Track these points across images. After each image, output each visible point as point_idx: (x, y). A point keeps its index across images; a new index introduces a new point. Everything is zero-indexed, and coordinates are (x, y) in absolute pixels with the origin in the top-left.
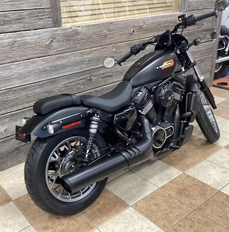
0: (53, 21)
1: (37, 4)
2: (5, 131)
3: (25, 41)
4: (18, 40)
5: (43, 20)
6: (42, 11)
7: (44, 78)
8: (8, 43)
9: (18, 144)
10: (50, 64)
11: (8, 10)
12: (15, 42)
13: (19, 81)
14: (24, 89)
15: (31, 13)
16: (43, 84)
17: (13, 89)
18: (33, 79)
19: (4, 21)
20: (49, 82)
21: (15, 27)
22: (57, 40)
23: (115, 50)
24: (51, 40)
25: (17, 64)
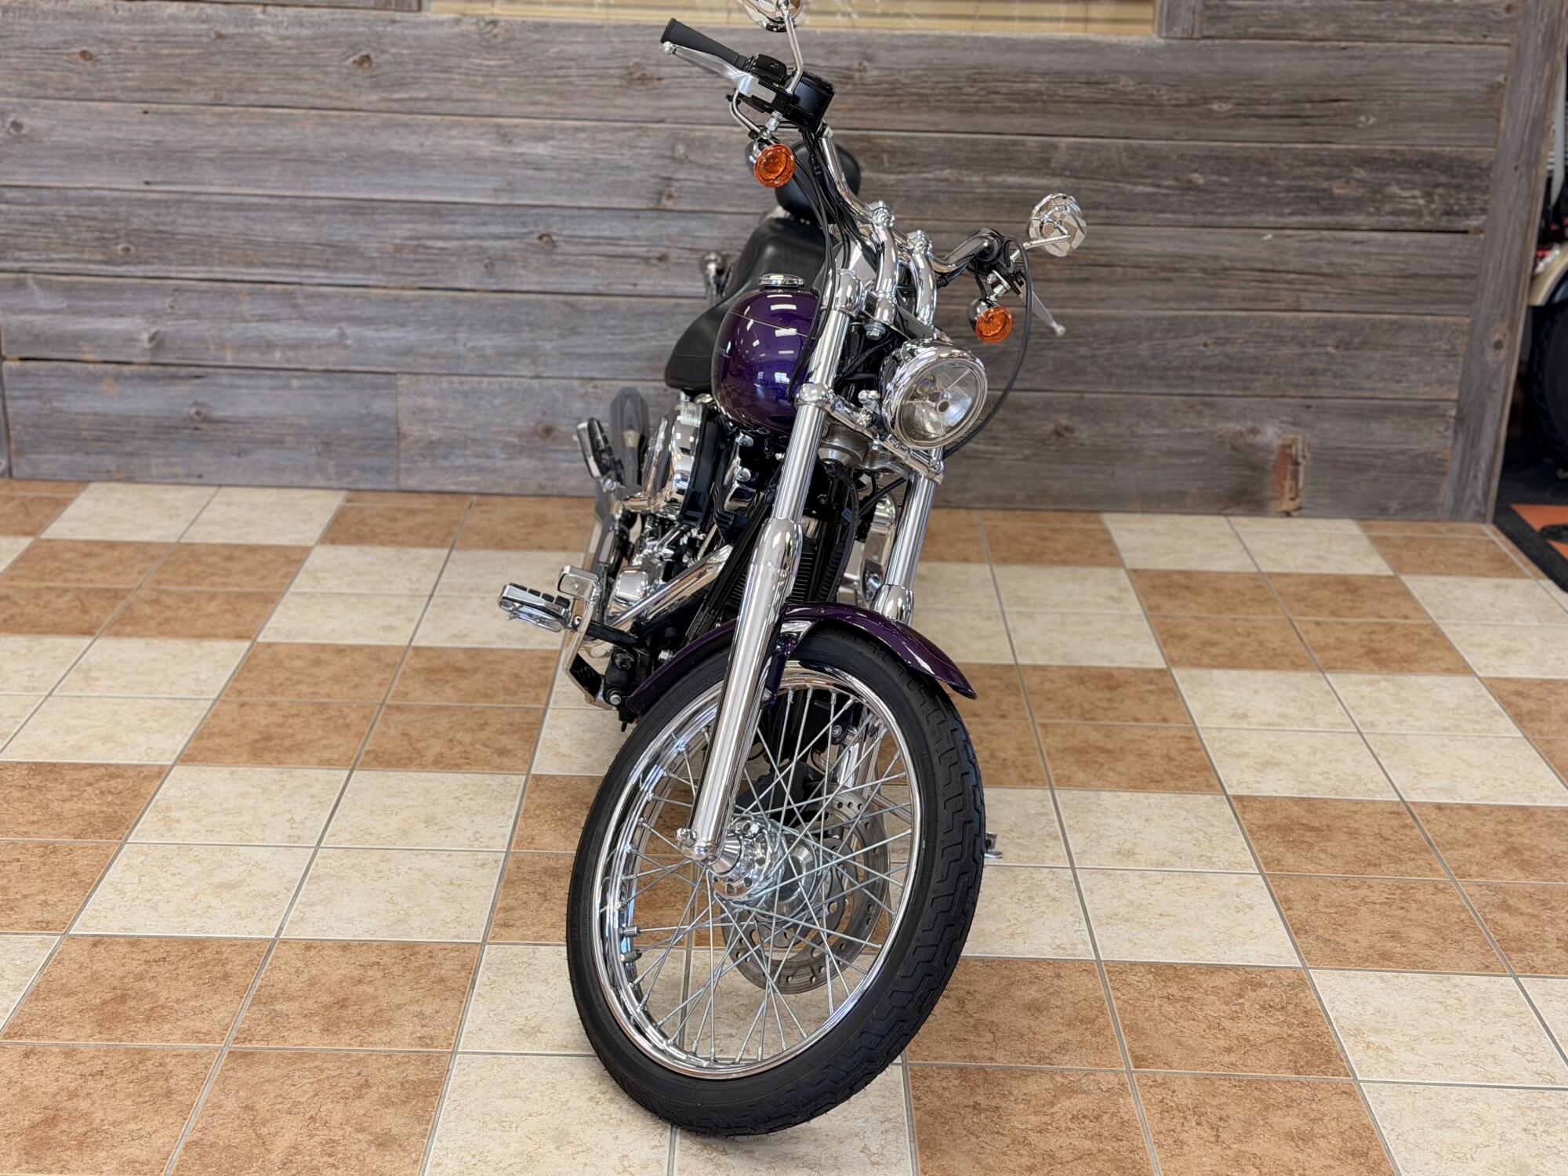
2: (152, 339)
3: (256, 40)
4: (232, 30)
7: (322, 189)
8: (195, 35)
9: (195, 404)
10: (352, 142)
12: (220, 36)
13: (224, 176)
14: (240, 208)
16: (318, 211)
17: (198, 197)
20: (344, 209)
22: (385, 57)
23: (681, 149)
24: (364, 53)
25: (221, 115)
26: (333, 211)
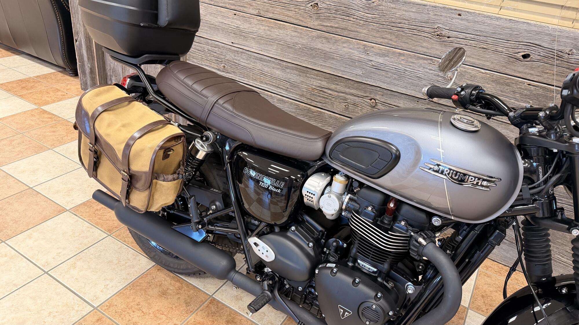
26: (292, 69)
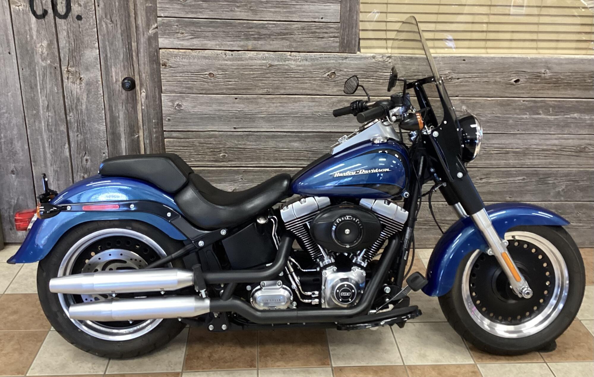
0: (342, 43)
1: (317, 14)
3: (287, 67)
4: (276, 63)
5: (323, 39)
6: (323, 26)
7: (310, 128)
8: (260, 66)
10: (324, 109)
11: (268, 19)
12: (271, 66)
13: (268, 124)
14: (273, 137)
15: (305, 27)
16: (307, 137)
17: (256, 133)
18: (290, 126)
19: (259, 33)
21: (276, 44)
22: (342, 72)
23: (464, 108)
24: (333, 71)
25: (268, 99)
